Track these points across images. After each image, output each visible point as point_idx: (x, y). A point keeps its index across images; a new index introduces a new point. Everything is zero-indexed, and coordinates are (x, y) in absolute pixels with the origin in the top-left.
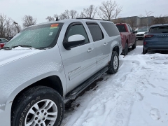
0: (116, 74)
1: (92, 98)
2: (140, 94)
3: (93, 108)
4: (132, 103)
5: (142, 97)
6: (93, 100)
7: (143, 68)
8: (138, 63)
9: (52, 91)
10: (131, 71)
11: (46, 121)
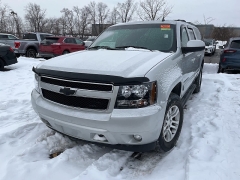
1: (190, 116)
3: (200, 125)
6: (193, 117)
7: (230, 90)
8: (222, 84)
9: (176, 96)
10: (218, 91)
11: (171, 129)
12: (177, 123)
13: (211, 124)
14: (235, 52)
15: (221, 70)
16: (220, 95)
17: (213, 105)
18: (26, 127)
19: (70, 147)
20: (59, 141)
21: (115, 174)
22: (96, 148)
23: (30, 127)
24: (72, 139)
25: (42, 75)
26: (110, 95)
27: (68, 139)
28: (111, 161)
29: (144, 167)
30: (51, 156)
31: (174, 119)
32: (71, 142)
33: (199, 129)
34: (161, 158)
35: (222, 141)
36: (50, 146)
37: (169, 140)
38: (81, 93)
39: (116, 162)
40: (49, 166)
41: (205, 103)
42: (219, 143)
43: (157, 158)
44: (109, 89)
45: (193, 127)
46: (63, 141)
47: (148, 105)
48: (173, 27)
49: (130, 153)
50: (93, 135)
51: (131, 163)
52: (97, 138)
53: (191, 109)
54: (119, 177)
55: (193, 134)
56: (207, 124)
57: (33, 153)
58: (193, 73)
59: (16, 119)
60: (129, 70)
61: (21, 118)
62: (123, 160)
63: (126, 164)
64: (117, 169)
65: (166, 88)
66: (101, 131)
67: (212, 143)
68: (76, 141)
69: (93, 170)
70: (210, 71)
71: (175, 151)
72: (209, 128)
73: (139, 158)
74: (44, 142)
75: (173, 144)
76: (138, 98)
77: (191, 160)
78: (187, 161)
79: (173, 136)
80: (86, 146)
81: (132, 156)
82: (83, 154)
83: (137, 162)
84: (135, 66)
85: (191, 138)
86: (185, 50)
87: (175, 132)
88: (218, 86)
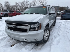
0: (55, 26)
2: (67, 32)
3: (55, 35)
4: (66, 34)
5: (68, 33)
7: (64, 25)
8: (62, 23)
9: (47, 27)
11: (47, 36)
12: (48, 34)
13: (58, 34)
14: (65, 14)
15: (61, 19)
16: (61, 26)
17: (59, 29)
18: (4, 38)
19: (17, 43)
20: (14, 42)
21: (30, 50)
22: (25, 43)
23: (5, 38)
24: (18, 41)
25: (8, 22)
26: (28, 28)
27: (16, 41)
28: (29, 46)
29: (39, 48)
30: (11, 46)
31: (47, 34)
32: (17, 42)
33: (55, 36)
34: (44, 45)
35: (61, 39)
36: (11, 43)
37: (46, 40)
38: (19, 27)
39: (31, 47)
40: (11, 49)
41: (57, 28)
42: (60, 40)
43: (43, 45)
44: (27, 26)
45: (53, 35)
46: (15, 41)
47: (39, 30)
48: (46, 7)
49: (35, 44)
50: (23, 39)
51: (35, 47)
52: (25, 40)
53: (53, 30)
54: (31, 51)
55: (53, 38)
56: (57, 35)
57: (6, 45)
58: (53, 20)
59: (1, 35)
60: (33, 20)
61: (2, 35)
62: (33, 46)
63: (34, 47)
64: (31, 49)
65: (44, 25)
66: (26, 38)
67: (58, 40)
68: (19, 41)
69: (24, 49)
70: (58, 19)
71: (48, 43)
72: (58, 35)
73: (38, 45)
74: (9, 42)
75: (47, 41)
76: (36, 28)
77: (52, 45)
78: (51, 45)
79: (47, 38)
80: (22, 42)
81: (35, 45)
82: (21, 45)
83: (37, 46)
84: (35, 19)
85: (52, 39)
86: (50, 14)
87: (48, 37)
88: (60, 24)
